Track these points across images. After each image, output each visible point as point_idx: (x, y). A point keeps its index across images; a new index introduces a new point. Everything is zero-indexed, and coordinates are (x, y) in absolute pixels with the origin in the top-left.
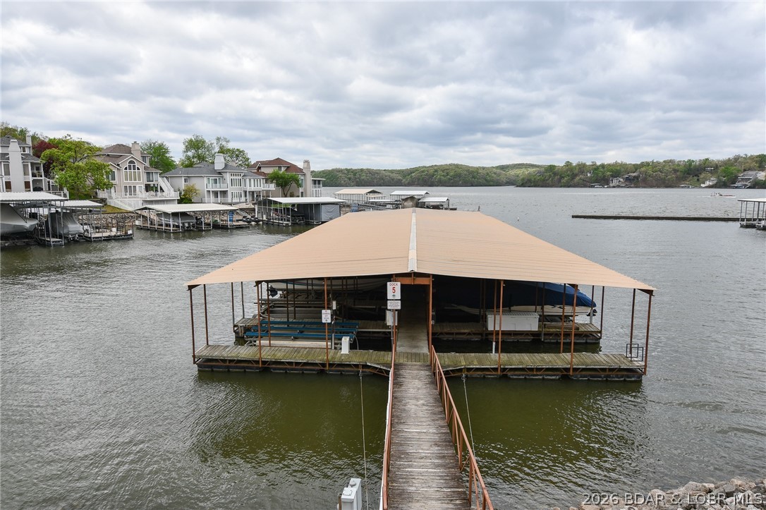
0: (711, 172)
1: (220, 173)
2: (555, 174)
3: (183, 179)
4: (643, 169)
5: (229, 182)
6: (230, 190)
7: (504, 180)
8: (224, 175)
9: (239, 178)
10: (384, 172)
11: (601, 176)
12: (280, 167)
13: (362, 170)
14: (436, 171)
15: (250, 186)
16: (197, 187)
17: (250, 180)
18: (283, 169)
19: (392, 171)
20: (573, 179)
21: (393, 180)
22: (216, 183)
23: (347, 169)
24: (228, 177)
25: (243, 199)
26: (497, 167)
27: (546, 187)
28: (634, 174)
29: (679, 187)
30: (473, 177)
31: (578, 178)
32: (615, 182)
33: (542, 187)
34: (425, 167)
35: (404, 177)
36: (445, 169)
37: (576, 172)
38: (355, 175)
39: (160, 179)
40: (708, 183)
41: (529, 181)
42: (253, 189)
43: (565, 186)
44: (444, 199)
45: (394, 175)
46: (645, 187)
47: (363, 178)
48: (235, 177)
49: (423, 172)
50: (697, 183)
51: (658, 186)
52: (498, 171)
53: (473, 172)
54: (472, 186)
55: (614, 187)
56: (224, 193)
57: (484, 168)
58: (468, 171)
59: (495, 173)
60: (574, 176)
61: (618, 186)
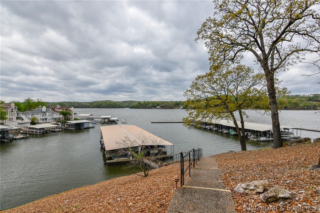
0: (182, 104)
1: (44, 113)
2: (141, 105)
3: (31, 115)
4: (165, 104)
5: (48, 115)
6: (48, 118)
7: (125, 106)
8: (46, 113)
9: (51, 114)
10: (83, 103)
11: (154, 105)
12: (63, 109)
13: (74, 102)
14: (102, 103)
15: (55, 116)
16: (37, 118)
17: (55, 114)
18: (64, 110)
19: (86, 103)
20: (146, 106)
21: (87, 106)
22: (43, 116)
23: (68, 102)
24: (48, 114)
25: (52, 121)
26: (122, 102)
27: (138, 108)
28: (163, 105)
29: (174, 109)
30: (115, 105)
31: (147, 106)
32: (158, 107)
33: (137, 108)
34: (98, 101)
35: (91, 105)
36: (106, 102)
37: (147, 104)
38: (72, 104)
39: (21, 115)
40: (181, 108)
41: (133, 107)
42: (56, 117)
43: (144, 108)
44: (116, 118)
45: (87, 104)
46: (165, 109)
47: (75, 105)
48: (50, 114)
49: (98, 103)
50: (179, 108)
51: (169, 109)
52: (123, 103)
53: (115, 103)
54: (115, 108)
55: (158, 109)
56: (46, 119)
57: (118, 102)
58: (113, 103)
59: (122, 104)
60: (146, 105)
61: (159, 109)
